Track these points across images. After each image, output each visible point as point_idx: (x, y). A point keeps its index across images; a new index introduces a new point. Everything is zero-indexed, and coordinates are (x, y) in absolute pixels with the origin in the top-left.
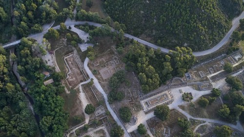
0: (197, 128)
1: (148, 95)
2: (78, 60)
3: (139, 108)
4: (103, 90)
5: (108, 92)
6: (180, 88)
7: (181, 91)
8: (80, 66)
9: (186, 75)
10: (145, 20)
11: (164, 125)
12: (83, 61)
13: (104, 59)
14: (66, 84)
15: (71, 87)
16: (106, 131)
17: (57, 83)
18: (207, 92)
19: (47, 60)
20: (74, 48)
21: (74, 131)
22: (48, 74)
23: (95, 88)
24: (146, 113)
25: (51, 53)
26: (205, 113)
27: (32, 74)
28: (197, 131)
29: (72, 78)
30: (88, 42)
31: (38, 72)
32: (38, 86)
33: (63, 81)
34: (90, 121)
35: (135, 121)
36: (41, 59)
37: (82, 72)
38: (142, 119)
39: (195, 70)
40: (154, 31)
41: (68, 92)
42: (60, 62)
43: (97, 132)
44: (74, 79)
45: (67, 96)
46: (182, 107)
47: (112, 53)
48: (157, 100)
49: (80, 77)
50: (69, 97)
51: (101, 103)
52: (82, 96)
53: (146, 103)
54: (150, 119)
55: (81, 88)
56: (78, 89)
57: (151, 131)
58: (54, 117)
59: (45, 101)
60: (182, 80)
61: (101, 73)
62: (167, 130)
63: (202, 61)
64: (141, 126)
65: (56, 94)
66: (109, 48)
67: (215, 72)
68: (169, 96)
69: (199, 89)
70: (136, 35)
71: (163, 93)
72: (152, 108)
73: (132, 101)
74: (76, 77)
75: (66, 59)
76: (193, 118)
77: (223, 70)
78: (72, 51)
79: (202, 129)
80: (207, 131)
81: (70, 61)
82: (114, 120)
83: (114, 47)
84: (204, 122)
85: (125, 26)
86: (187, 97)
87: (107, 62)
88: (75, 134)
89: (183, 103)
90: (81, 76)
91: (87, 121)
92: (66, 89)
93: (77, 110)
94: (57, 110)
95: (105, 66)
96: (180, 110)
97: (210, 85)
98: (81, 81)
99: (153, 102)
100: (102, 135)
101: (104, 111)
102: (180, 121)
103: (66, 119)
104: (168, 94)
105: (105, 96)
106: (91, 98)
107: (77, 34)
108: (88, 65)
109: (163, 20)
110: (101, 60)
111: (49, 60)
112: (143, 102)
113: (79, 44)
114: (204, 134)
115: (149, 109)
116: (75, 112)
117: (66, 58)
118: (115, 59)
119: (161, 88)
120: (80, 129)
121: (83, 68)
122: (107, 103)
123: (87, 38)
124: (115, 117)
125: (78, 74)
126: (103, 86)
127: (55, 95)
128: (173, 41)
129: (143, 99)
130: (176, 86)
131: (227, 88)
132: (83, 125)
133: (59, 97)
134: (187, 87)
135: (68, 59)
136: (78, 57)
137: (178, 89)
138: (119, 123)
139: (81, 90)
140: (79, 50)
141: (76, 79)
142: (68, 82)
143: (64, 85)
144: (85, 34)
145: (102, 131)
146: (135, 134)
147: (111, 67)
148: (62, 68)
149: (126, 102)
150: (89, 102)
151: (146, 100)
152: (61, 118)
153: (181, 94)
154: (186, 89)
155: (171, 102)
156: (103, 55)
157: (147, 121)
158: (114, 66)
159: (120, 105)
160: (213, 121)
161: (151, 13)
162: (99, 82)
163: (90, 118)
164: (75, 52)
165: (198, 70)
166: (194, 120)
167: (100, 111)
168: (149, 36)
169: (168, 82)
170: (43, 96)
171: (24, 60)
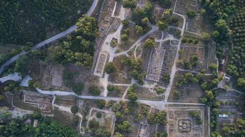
0: (135, 55)
1: (93, 66)
2: (33, 94)
3: (97, 78)
4: (68, 92)
5: (72, 90)
6: (105, 42)
7: (107, 43)
8: (39, 95)
9: (100, 30)
10: (36, 24)
11: (118, 72)
12: (37, 91)
13: (46, 76)
14: (46, 113)
15: (50, 111)
16: (95, 109)
17: (41, 119)
18: (121, 26)
19: (18, 115)
20: (20, 91)
21: (81, 127)
22: (29, 121)
23: (62, 97)
24: (103, 77)
25: (13, 109)
26: (131, 40)
27: (21, 132)
28: (137, 56)
29: (44, 106)
30: (23, 78)
31: (22, 127)
32: (34, 132)
33: (42, 114)
34: (82, 114)
35: (103, 88)
36: (13, 119)
37: (45, 97)
38: (104, 82)
39: (101, 20)
40: (51, 24)
41: (52, 115)
42: (26, 107)
43: (92, 115)
44: (45, 105)
45: (55, 118)
46: (117, 52)
47: (45, 66)
48: (101, 64)
49: (47, 101)
50: (57, 117)
51: (76, 99)
52: (62, 108)
53: (97, 72)
54: (109, 77)
55: (56, 105)
56: (55, 107)
57: (116, 83)
58: (64, 135)
59: (48, 135)
60: (101, 36)
61: (55, 85)
62: (122, 73)
63: (99, 11)
64: (108, 88)
65: (48, 124)
66: (39, 65)
67: (113, 8)
68: (104, 54)
69: (115, 30)
70: (43, 39)
71: (99, 56)
72: (103, 71)
73: (89, 79)
74: (45, 103)
75: (26, 101)
76: (128, 51)
77: (116, 2)
78: (22, 93)
79: (138, 52)
80: (141, 50)
81: (29, 99)
82: (93, 100)
83: (41, 62)
84: (135, 46)
85: (30, 43)
86: (114, 43)
87: (49, 75)
88: (83, 128)
89: (115, 49)
90: (47, 99)
91: (81, 116)
92: (49, 115)
93: (69, 117)
94: (60, 131)
95: (52, 79)
96: (118, 54)
97: (119, 20)
98: (51, 102)
99: (100, 67)
100: (95, 113)
101: (82, 102)
102: (124, 62)
103: (70, 128)
104: (102, 53)
105: (73, 94)
106: (68, 104)
107: (10, 80)
108: (42, 90)
109: (48, 13)
110: (45, 78)
111: (18, 114)
112: (95, 74)
113: (20, 85)
114: (141, 53)
115: (102, 73)
116: (70, 119)
117: (24, 100)
118: (51, 67)
119: (95, 54)
120: (82, 123)
121: (42, 94)
122: (79, 96)
123: (19, 75)
124: (91, 97)
125: (44, 100)
126: (65, 90)
127: (49, 126)
128: (69, 18)
129: (94, 71)
130: (101, 44)
131: (129, 10)
132: (81, 120)
133: (52, 124)
134: (108, 36)
135: (27, 100)
136: (30, 92)
137: (104, 44)
138: (97, 98)
139: (57, 106)
140: (25, 88)
141: (47, 104)
142: (45, 110)
143: (45, 115)
144: (14, 75)
145: (93, 111)
146: (110, 94)
147: (56, 75)
148: (31, 108)
149: (87, 84)
150: (69, 107)
151: (95, 70)
152: (67, 132)
153: (109, 44)
154: (109, 39)
155: (109, 55)
156: (42, 74)
157: (108, 80)
158: (56, 72)
159: (86, 89)
160: (139, 41)
161: (34, 16)
162: (61, 91)
163: (80, 112)
164: (24, 91)
165: (103, 19)
166: (130, 52)
167: (81, 104)
168: (52, 30)
169: (95, 47)
170: (44, 134)
171: (5, 132)
